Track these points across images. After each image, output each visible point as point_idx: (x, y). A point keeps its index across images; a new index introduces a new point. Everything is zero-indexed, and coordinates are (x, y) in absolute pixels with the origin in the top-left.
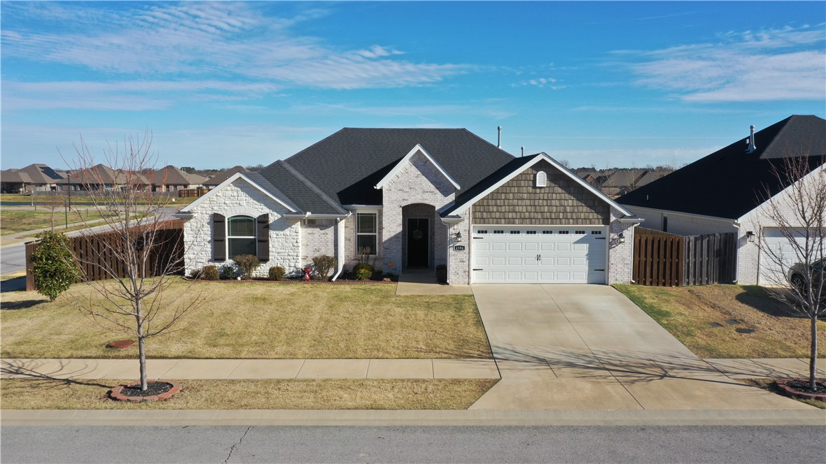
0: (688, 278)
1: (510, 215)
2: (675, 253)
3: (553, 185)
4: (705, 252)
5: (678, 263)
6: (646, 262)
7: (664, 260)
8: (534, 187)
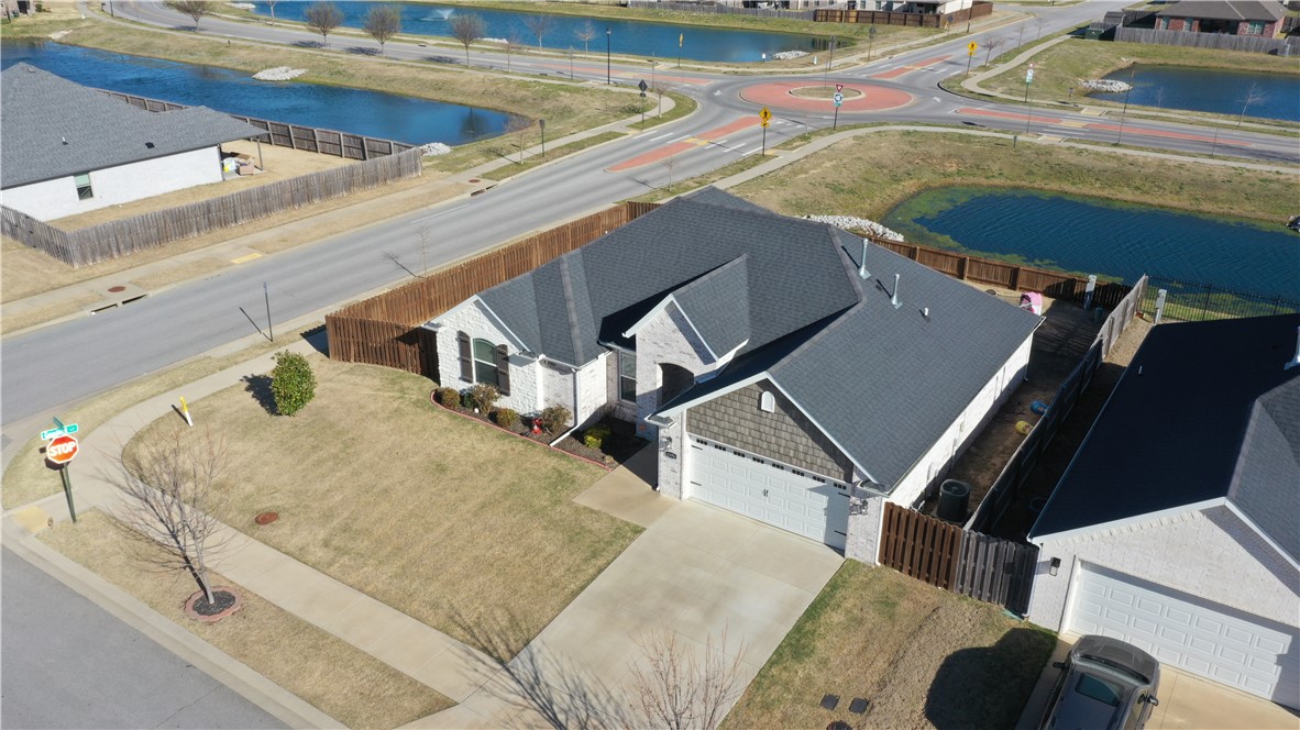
0: (962, 583)
1: (731, 434)
2: (947, 547)
3: (783, 412)
4: (990, 562)
5: (950, 561)
6: (904, 544)
7: (931, 550)
8: (759, 408)
